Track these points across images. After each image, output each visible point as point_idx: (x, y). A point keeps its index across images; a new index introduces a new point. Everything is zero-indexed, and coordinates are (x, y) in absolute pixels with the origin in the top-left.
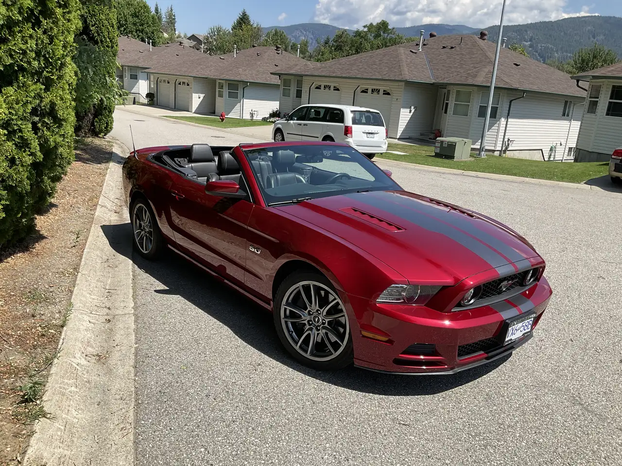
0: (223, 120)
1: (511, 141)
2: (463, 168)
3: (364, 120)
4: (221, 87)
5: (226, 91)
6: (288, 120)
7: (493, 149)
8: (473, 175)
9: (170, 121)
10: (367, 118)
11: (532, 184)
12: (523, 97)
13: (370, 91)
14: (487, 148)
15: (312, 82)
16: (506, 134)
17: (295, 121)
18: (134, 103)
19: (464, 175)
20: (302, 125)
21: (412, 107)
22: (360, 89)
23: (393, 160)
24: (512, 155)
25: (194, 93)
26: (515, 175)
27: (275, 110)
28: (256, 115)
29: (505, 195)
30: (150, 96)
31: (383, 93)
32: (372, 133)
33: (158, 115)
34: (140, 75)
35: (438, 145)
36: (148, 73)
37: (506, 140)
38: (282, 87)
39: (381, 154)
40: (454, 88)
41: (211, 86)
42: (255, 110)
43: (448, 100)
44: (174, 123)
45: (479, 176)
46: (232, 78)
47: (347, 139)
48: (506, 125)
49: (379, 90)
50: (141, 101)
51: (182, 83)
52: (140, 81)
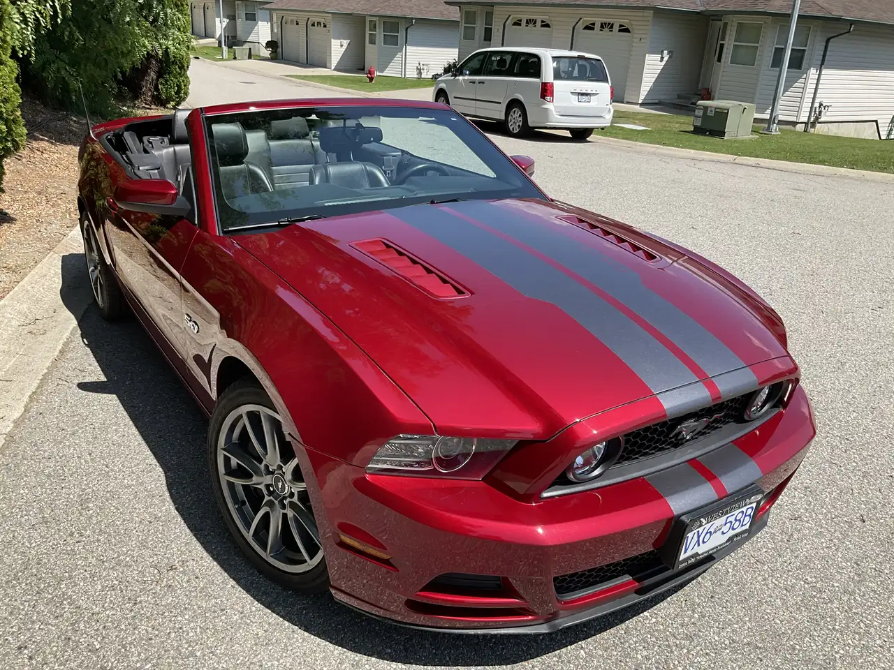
0: (371, 79)
1: (825, 107)
2: (736, 152)
3: (576, 73)
4: (373, 27)
5: (380, 34)
6: (455, 76)
7: (795, 120)
8: (750, 163)
9: (294, 82)
10: (582, 69)
11: (851, 178)
12: (849, 32)
13: (597, 27)
14: (781, 118)
15: (509, 13)
16: (818, 95)
17: (466, 77)
18: (250, 57)
19: (734, 163)
20: (477, 82)
21: (666, 52)
22: (583, 23)
23: (623, 139)
24: (826, 130)
25: (334, 39)
26: (822, 162)
27: (452, 62)
28: (425, 71)
29: (795, 197)
30: (271, 44)
31: (618, 29)
32: (586, 94)
33: (278, 74)
34: (259, 14)
35: (699, 113)
36: (271, 10)
37: (817, 105)
38: (462, 25)
39: (603, 129)
40: (734, 20)
41: (358, 27)
42: (424, 63)
43: (723, 39)
44: (300, 85)
45: (762, 165)
46: (389, 13)
47: (544, 104)
48: (818, 79)
49: (613, 24)
50: (262, 54)
51: (316, 24)
52: (259, 22)
